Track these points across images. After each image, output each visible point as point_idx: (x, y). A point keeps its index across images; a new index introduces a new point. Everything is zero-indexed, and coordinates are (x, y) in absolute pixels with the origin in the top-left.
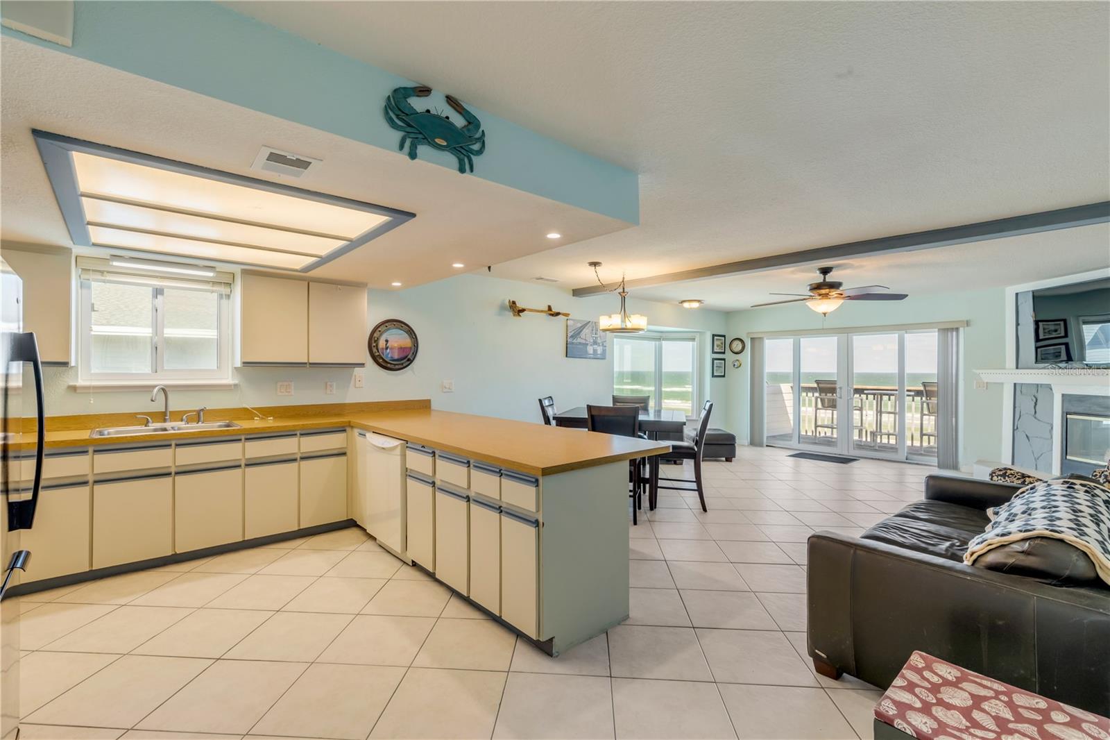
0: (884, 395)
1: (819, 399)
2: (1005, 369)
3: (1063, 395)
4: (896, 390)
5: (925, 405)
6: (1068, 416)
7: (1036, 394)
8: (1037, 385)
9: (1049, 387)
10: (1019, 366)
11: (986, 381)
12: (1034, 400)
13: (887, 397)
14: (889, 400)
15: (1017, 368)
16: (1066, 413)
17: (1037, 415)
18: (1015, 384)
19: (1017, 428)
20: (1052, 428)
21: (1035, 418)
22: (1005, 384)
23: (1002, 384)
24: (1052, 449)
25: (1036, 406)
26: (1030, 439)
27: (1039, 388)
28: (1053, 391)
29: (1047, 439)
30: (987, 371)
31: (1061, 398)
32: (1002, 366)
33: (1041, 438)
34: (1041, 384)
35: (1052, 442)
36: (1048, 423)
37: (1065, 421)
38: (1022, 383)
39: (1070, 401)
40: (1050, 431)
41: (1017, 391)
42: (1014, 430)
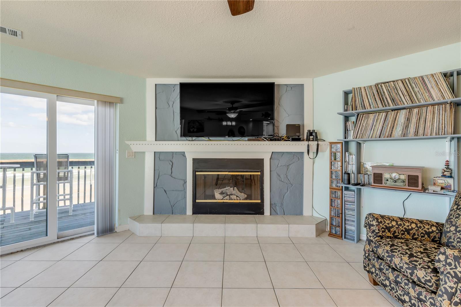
3: (193, 159)
5: (35, 175)
6: (197, 173)
7: (172, 160)
8: (173, 152)
9: (183, 154)
10: (157, 139)
11: (134, 151)
12: (171, 163)
15: (156, 141)
16: (194, 172)
17: (173, 174)
18: (155, 152)
19: (156, 186)
20: (185, 183)
21: (171, 177)
22: (146, 153)
23: (144, 153)
24: (185, 197)
25: (173, 168)
26: (167, 192)
27: (174, 155)
28: (186, 157)
29: (181, 191)
30: (135, 142)
31: (192, 161)
32: (143, 138)
33: (176, 190)
34: (176, 152)
35: (186, 193)
36: (182, 180)
37: (195, 177)
38: (160, 152)
39: (199, 164)
40: (183, 185)
41: (157, 159)
42: (154, 187)
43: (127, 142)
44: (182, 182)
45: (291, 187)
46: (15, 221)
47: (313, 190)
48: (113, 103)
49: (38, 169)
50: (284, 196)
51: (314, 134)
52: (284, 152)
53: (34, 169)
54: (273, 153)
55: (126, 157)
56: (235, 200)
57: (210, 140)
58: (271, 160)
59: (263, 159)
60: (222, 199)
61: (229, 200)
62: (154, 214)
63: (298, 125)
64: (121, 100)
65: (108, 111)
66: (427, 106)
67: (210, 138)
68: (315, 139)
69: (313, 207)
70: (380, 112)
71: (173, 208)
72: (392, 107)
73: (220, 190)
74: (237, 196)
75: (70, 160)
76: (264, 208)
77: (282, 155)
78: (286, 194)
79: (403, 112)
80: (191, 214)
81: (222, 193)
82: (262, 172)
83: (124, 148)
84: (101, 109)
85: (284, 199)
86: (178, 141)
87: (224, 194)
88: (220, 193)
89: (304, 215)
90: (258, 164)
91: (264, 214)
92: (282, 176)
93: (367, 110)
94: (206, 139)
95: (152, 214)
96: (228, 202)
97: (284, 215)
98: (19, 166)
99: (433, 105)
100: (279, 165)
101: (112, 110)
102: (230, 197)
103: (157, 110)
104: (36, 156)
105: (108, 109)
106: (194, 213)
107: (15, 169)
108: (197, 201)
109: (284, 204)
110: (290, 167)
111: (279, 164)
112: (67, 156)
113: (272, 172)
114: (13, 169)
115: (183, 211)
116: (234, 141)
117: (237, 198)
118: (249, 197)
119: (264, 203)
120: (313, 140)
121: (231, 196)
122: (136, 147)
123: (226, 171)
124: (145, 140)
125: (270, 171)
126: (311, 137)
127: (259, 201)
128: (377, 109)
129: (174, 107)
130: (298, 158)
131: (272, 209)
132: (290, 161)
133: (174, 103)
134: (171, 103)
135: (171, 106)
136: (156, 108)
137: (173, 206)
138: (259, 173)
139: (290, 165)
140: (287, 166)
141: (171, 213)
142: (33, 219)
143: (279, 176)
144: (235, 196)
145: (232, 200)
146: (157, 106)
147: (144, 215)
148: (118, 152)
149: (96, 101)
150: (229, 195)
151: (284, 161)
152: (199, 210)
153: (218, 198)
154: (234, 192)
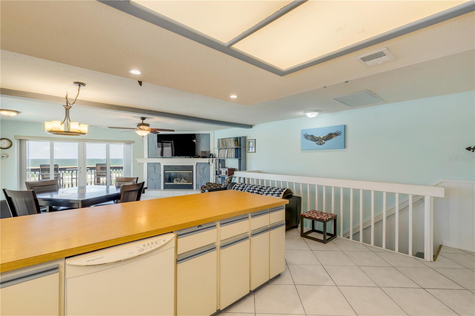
0: (70, 170)
2: (143, 158)
3: (164, 166)
4: (77, 168)
6: (165, 172)
7: (155, 166)
8: (155, 163)
9: (160, 164)
11: (139, 162)
12: (154, 168)
13: (68, 171)
14: (69, 172)
15: (148, 158)
16: (164, 171)
17: (155, 172)
18: (148, 163)
20: (161, 176)
23: (143, 163)
24: (160, 182)
25: (155, 170)
26: (153, 180)
29: (159, 179)
30: (139, 159)
32: (143, 157)
33: (157, 179)
35: (161, 180)
36: (159, 174)
38: (150, 163)
39: (166, 168)
40: (160, 177)
41: (149, 166)
42: (147, 178)
43: (136, 159)
44: (159, 176)
45: (206, 177)
48: (130, 143)
50: (202, 181)
51: (212, 155)
52: (202, 163)
53: (95, 170)
54: (197, 163)
55: (136, 165)
56: (182, 183)
58: (196, 166)
60: (177, 183)
64: (133, 142)
65: (128, 146)
73: (176, 179)
76: (194, 186)
80: (163, 189)
81: (176, 180)
82: (193, 171)
83: (135, 161)
84: (126, 145)
85: (202, 183)
86: (158, 158)
87: (178, 181)
90: (190, 168)
91: (193, 189)
96: (179, 184)
100: (200, 168)
101: (130, 146)
104: (97, 165)
105: (128, 145)
106: (164, 188)
108: (165, 183)
110: (205, 169)
113: (197, 171)
115: (160, 187)
118: (188, 182)
120: (212, 158)
122: (140, 161)
123: (178, 171)
125: (196, 171)
127: (192, 183)
129: (156, 143)
131: (197, 186)
132: (204, 166)
134: (154, 142)
136: (148, 144)
137: (156, 185)
138: (192, 172)
140: (203, 169)
141: (155, 188)
143: (200, 173)
148: (132, 163)
149: (124, 144)
150: (180, 181)
151: (202, 166)
152: (166, 187)
153: (175, 182)
154: (182, 180)
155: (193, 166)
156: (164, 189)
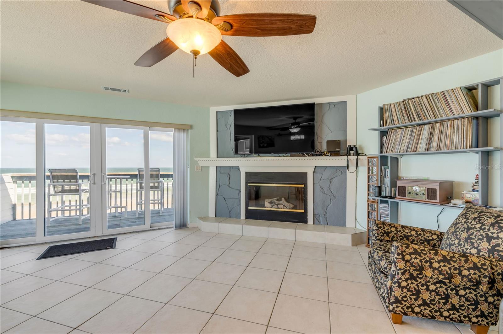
1: (51, 187)
2: (210, 158)
3: (246, 173)
6: (249, 184)
7: (229, 173)
8: (230, 167)
9: (238, 168)
11: (201, 166)
12: (229, 176)
15: (217, 157)
16: (247, 183)
17: (230, 184)
18: (216, 167)
19: (218, 194)
20: (240, 192)
21: (229, 187)
22: (210, 167)
23: (209, 167)
24: (240, 205)
25: (230, 180)
26: (226, 200)
27: (231, 169)
28: (240, 170)
29: (237, 199)
30: (201, 159)
31: (245, 174)
33: (233, 198)
34: (233, 167)
35: (240, 200)
36: (237, 190)
37: (247, 187)
38: (221, 167)
39: (250, 176)
40: (238, 194)
41: (218, 172)
42: (216, 195)
43: (196, 159)
44: (237, 192)
45: (334, 199)
46: (127, 216)
47: (356, 203)
48: (185, 129)
49: (141, 179)
50: (327, 208)
52: (327, 167)
54: (316, 168)
55: (195, 171)
56: (281, 209)
57: (260, 157)
58: (315, 174)
59: (307, 173)
60: (271, 208)
61: (277, 208)
62: (216, 216)
63: (338, 140)
64: (191, 127)
66: (448, 120)
67: (260, 155)
68: (355, 154)
69: (356, 220)
70: (406, 127)
71: (231, 212)
72: (418, 122)
73: (270, 200)
74: (284, 206)
75: (161, 173)
76: (308, 217)
77: (325, 169)
78: (329, 206)
79: (427, 126)
81: (271, 203)
82: (306, 184)
83: (193, 163)
84: (177, 134)
85: (327, 210)
86: (234, 157)
87: (273, 203)
88: (269, 202)
89: (347, 226)
90: (301, 178)
91: (307, 223)
92: (325, 189)
93: (395, 126)
94: (257, 155)
95: (215, 216)
96: (275, 211)
97: (327, 225)
98: (129, 177)
99: (453, 119)
100: (322, 179)
101: (185, 134)
102: (277, 206)
103: (218, 132)
104: (139, 170)
105: (182, 134)
107: (127, 179)
108: (249, 208)
109: (327, 215)
110: (333, 180)
111: (322, 177)
112: (158, 170)
113: (315, 185)
114: (126, 179)
115: (238, 216)
116: (280, 156)
117: (284, 207)
118: (295, 207)
119: (307, 212)
120: (354, 155)
121: (279, 206)
122: (202, 162)
123: (273, 183)
124: (209, 157)
125: (314, 184)
126: (352, 152)
127: (303, 211)
128: (404, 124)
129: (231, 129)
130: (341, 172)
131: (315, 219)
132: (333, 175)
133: (231, 126)
134: (228, 126)
135: (228, 129)
136: (217, 131)
137: (231, 211)
138: (303, 186)
139: (332, 178)
140: (330, 180)
141: (229, 216)
142: (138, 216)
143: (322, 189)
144: (283, 206)
145: (280, 209)
146: (218, 130)
147: (208, 217)
148: (189, 166)
149: (174, 129)
150: (277, 205)
151: (327, 174)
152: (251, 215)
153: (268, 206)
154: (281, 202)
155: (306, 174)
156: (246, 219)
